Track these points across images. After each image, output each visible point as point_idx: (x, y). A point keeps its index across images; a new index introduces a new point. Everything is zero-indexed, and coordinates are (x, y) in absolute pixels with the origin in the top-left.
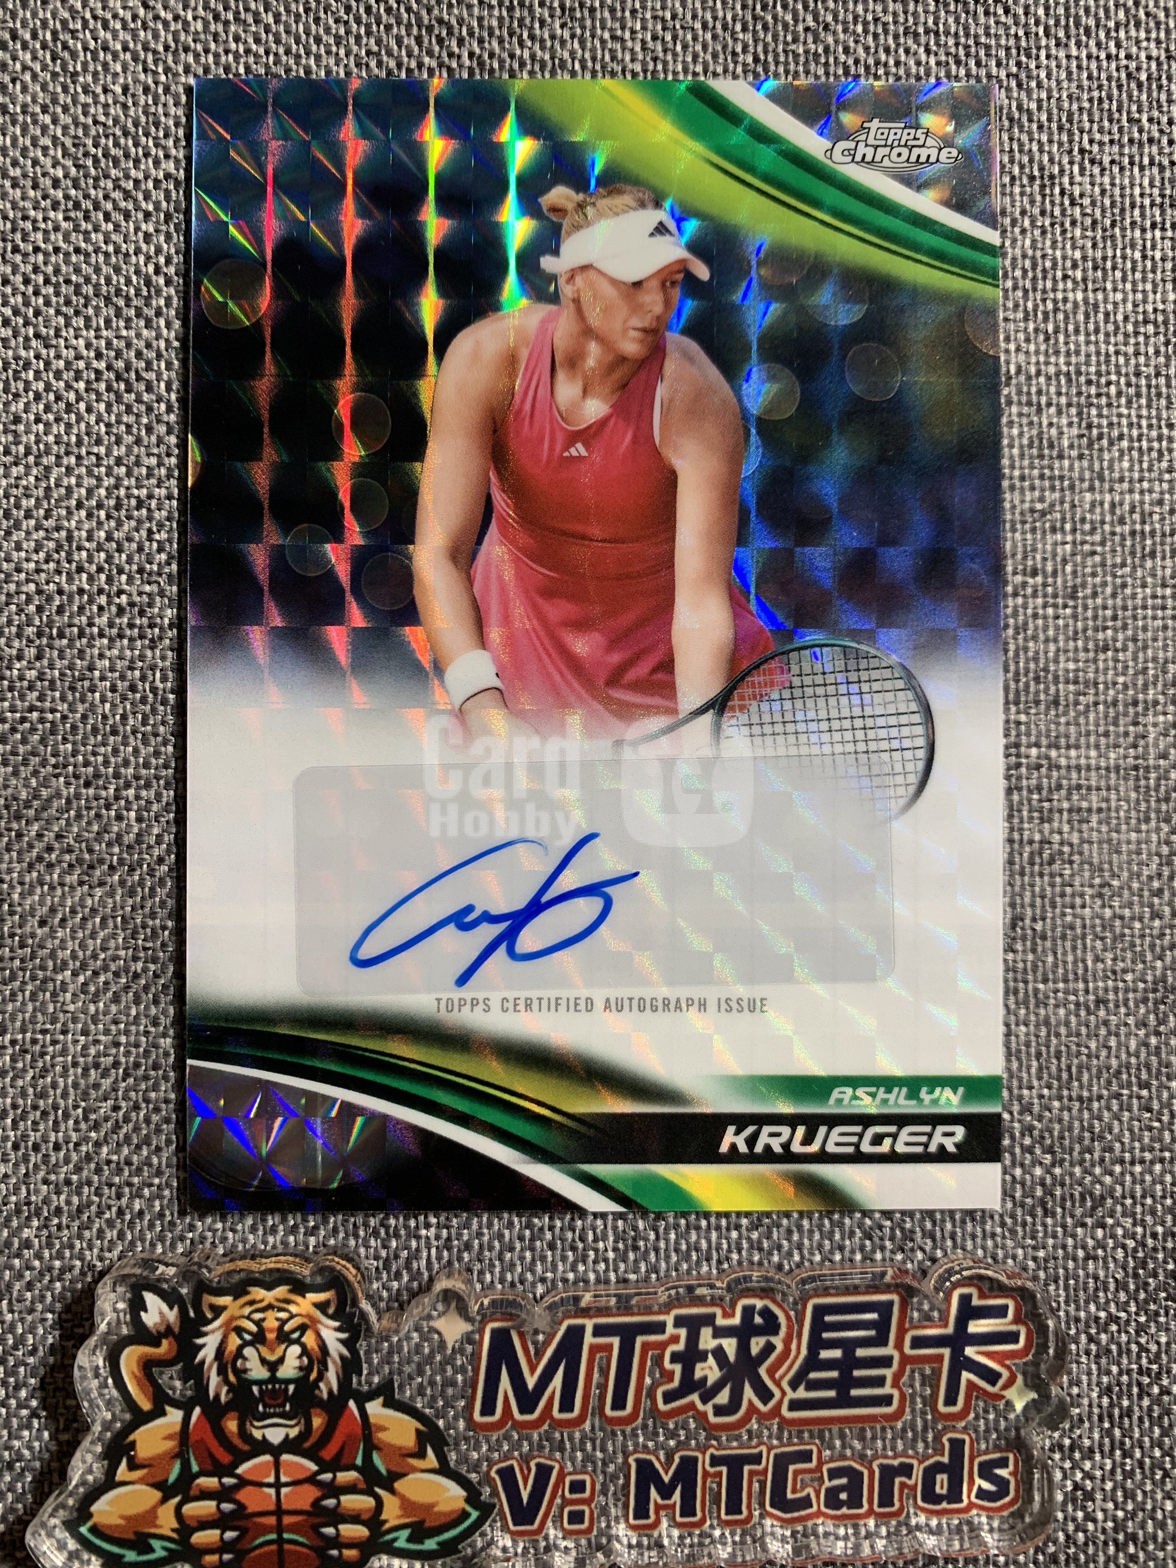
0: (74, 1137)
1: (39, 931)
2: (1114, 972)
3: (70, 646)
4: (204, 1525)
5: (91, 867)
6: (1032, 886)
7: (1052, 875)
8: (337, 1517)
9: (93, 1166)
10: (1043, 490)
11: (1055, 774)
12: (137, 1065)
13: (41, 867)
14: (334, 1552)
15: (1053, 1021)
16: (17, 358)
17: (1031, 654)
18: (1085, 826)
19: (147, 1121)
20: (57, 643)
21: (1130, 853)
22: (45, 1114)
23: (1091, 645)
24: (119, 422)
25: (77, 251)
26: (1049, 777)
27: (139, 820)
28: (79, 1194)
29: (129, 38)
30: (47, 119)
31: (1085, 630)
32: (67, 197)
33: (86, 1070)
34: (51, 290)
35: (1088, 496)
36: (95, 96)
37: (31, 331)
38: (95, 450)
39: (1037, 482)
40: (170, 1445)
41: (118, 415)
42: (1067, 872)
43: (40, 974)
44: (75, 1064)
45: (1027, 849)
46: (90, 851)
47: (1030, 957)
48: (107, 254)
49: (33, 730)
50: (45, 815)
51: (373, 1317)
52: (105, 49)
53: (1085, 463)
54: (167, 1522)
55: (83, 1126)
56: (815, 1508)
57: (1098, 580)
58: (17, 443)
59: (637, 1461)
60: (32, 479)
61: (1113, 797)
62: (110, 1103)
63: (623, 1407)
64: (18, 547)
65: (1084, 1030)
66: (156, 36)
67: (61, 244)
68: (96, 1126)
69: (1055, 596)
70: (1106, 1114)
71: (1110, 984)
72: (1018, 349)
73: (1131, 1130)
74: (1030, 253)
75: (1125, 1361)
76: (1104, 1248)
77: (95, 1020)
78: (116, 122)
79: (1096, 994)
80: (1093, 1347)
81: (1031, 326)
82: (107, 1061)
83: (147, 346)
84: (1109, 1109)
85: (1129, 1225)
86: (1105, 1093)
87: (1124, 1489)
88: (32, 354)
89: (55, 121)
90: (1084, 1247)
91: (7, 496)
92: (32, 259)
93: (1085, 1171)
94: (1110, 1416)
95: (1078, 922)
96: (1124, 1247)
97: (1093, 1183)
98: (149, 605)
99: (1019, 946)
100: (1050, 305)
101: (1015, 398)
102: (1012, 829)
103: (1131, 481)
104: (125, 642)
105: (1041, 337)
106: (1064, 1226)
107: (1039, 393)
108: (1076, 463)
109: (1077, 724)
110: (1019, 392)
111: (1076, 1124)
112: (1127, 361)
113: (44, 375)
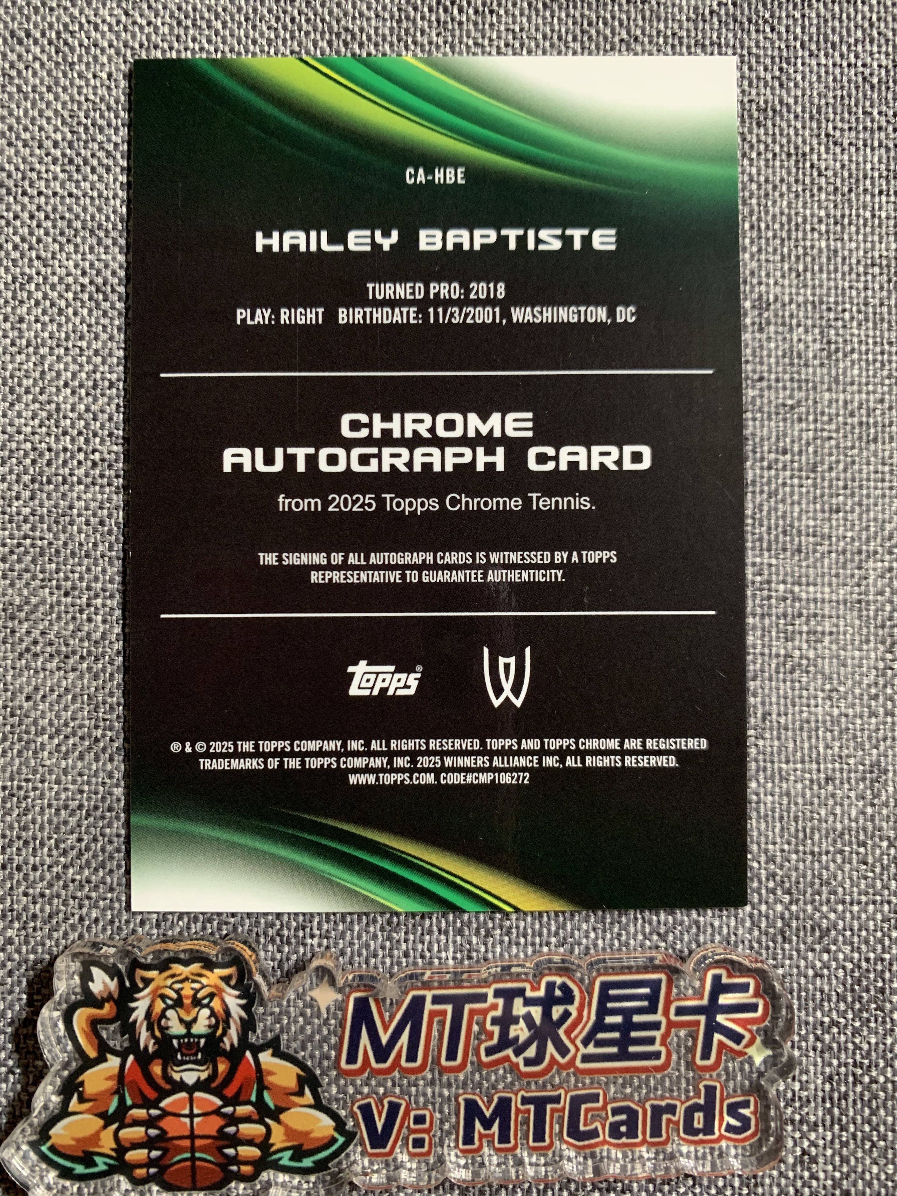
0: (48, 861)
1: (25, 705)
2: (840, 757)
3: (56, 490)
4: (135, 1146)
5: (67, 657)
6: (778, 689)
7: (792, 681)
8: (236, 1141)
9: (61, 883)
10: (793, 390)
11: (797, 604)
12: (96, 808)
13: (29, 656)
14: (234, 1168)
15: (793, 792)
16: (23, 274)
17: (780, 513)
18: (819, 645)
19: (103, 850)
20: (46, 488)
21: (853, 666)
22: (26, 842)
23: (827, 507)
24: (97, 323)
25: (70, 195)
26: (793, 607)
27: (104, 621)
28: (50, 904)
29: (113, 37)
30: (51, 97)
31: (822, 496)
32: (64, 155)
33: (58, 811)
34: (49, 224)
35: (827, 395)
36: (87, 80)
37: (34, 254)
38: (79, 344)
39: (788, 384)
40: (110, 1084)
41: (97, 318)
42: (804, 679)
43: (25, 737)
44: (50, 806)
45: (775, 661)
46: (67, 645)
47: (776, 743)
48: (92, 198)
49: (27, 552)
50: (33, 617)
52: (96, 45)
53: (825, 371)
54: (107, 1143)
55: (55, 853)
56: (601, 1138)
57: (833, 458)
58: (21, 337)
59: (466, 1100)
60: (31, 364)
61: (842, 623)
62: (76, 835)
63: (455, 1059)
64: (19, 416)
65: (816, 800)
66: (134, 36)
67: (59, 190)
68: (65, 853)
69: (800, 470)
70: (832, 865)
71: (837, 765)
72: (776, 283)
73: (851, 878)
74: (786, 211)
75: (843, 1056)
76: (828, 968)
77: (65, 772)
78: (102, 100)
79: (826, 773)
80: (819, 1045)
81: (786, 266)
82: (74, 804)
83: (121, 267)
84: (834, 861)
85: (848, 952)
86: (831, 849)
87: (841, 1156)
88: (34, 271)
89: (57, 99)
90: (813, 967)
91: (12, 377)
92: (36, 200)
93: (815, 909)
94: (831, 1099)
95: (813, 718)
96: (844, 968)
97: (821, 918)
98: (116, 461)
99: (768, 736)
100: (801, 251)
101: (773, 320)
102: (763, 646)
103: (860, 384)
104: (97, 488)
105: (794, 275)
106: (798, 951)
107: (791, 316)
108: (818, 370)
109: (815, 567)
110: (776, 316)
111: (809, 872)
112: (858, 294)
113: (42, 287)
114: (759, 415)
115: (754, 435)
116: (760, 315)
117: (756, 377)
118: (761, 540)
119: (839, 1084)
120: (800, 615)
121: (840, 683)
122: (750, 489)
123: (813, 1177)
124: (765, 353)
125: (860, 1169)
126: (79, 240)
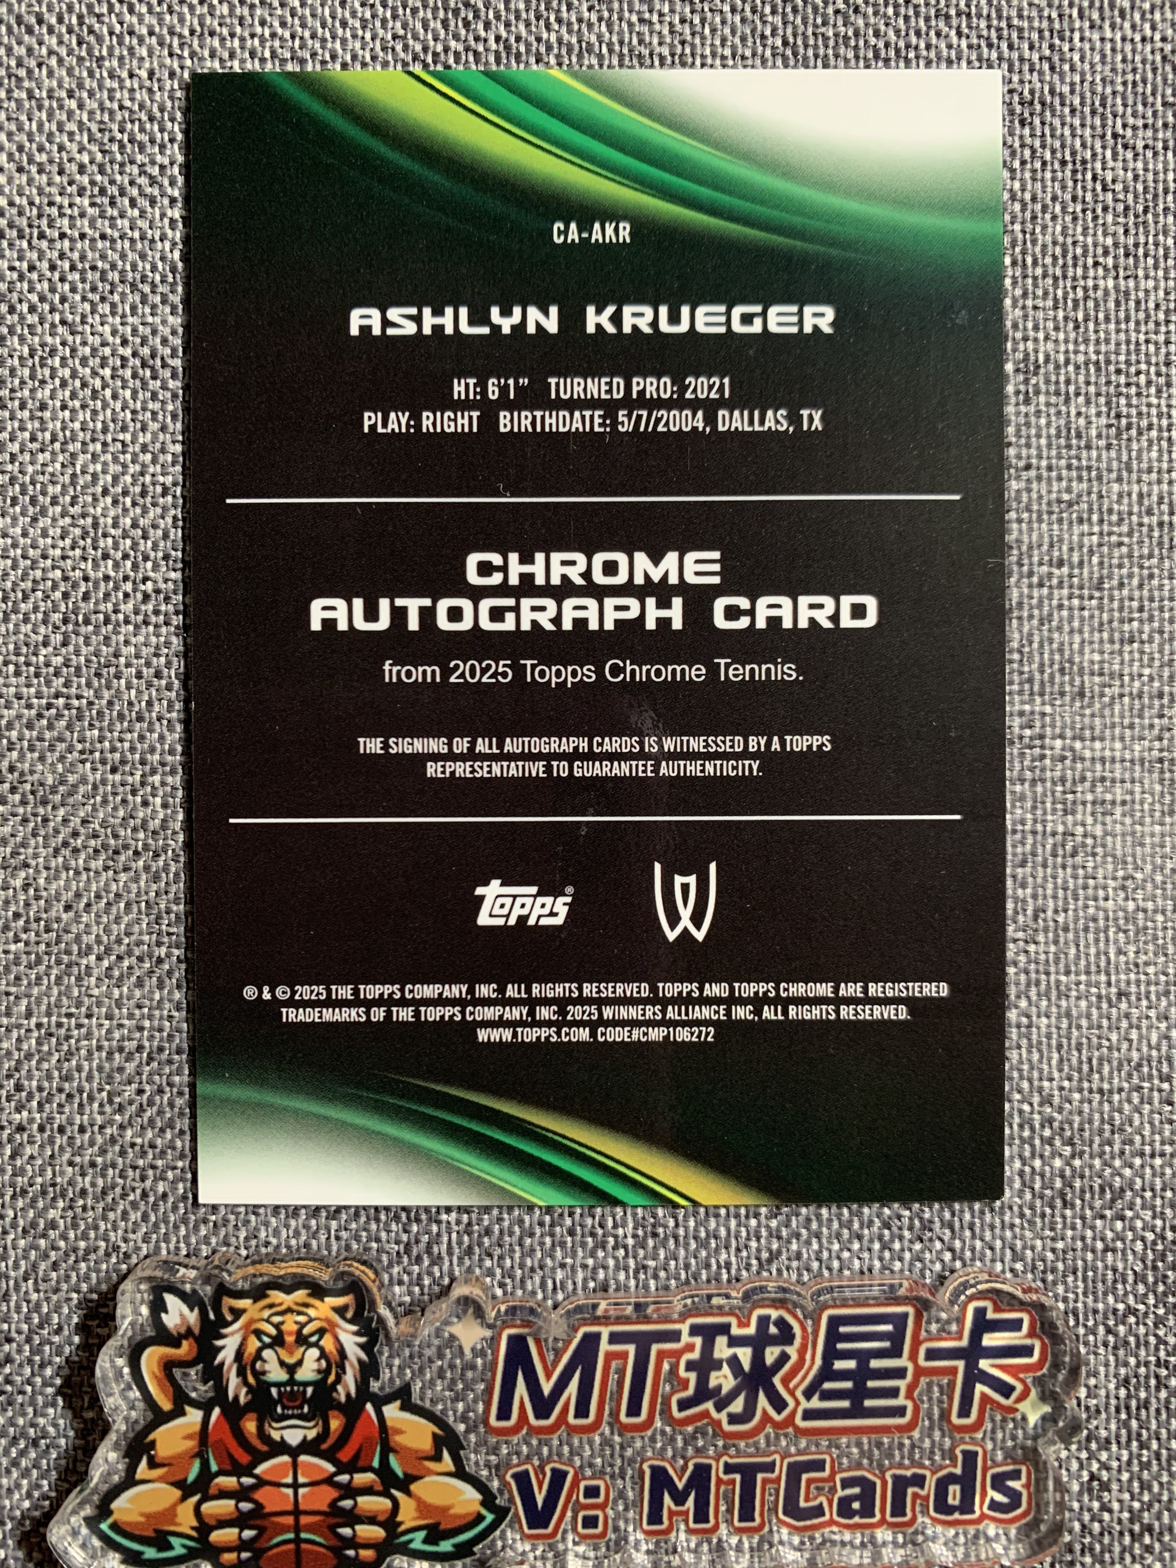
0: (99, 1119)
1: (64, 916)
2: (1137, 965)
4: (223, 1523)
5: (116, 852)
6: (1054, 877)
7: (1074, 867)
8: (354, 1518)
9: (117, 1148)
10: (1070, 480)
11: (1079, 766)
12: (161, 1049)
13: (67, 852)
14: (351, 1553)
15: (1074, 1013)
16: (43, 345)
17: (1055, 646)
18: (1108, 819)
19: (171, 1105)
20: (83, 630)
21: (1153, 846)
22: (70, 1096)
23: (1117, 636)
24: (144, 409)
25: (103, 237)
26: (1073, 769)
27: (165, 806)
28: (104, 1176)
29: (154, 22)
30: (73, 104)
31: (1111, 621)
32: (93, 183)
33: (110, 1054)
34: (77, 276)
35: (1116, 487)
36: (121, 81)
37: (57, 318)
38: (121, 436)
39: (1064, 473)
40: (191, 1444)
41: (144, 402)
42: (1090, 864)
43: (66, 958)
44: (100, 1048)
45: (1050, 840)
46: (116, 836)
47: (1053, 949)
48: (132, 240)
49: (59, 716)
50: (71, 800)
51: (391, 1322)
52: (131, 33)
53: (1113, 454)
54: (186, 1520)
55: (108, 1109)
56: (827, 1517)
57: (1125, 571)
58: (43, 430)
59: (652, 1468)
60: (58, 466)
61: (1137, 789)
62: (134, 1086)
63: (638, 1414)
64: (45, 534)
65: (1105, 1023)
66: (182, 20)
67: (87, 230)
68: (121, 1109)
69: (1081, 588)
70: (1126, 1106)
71: (1132, 976)
72: (1047, 338)
73: (1151, 1123)
74: (1060, 239)
75: (1143, 1353)
76: (1123, 1240)
77: (119, 1004)
78: (142, 107)
79: (1117, 986)
80: (1111, 1339)
81: (1061, 314)
82: (130, 1045)
83: (174, 333)
84: (1129, 1101)
85: (1148, 1218)
86: (1126, 1085)
87: (1140, 1479)
88: (58, 340)
89: (81, 106)
90: (1103, 1239)
91: (33, 483)
92: (58, 245)
93: (1105, 1164)
94: (1128, 1408)
95: (1101, 914)
96: (1143, 1239)
97: (1112, 1175)
98: (175, 592)
99: (1041, 938)
100: (1080, 293)
101: (1043, 387)
102: (1035, 821)
103: (1159, 472)
104: (151, 628)
105: (1071, 325)
106: (1083, 1218)
107: (1068, 382)
108: (1104, 453)
109: (1103, 716)
110: (1047, 382)
111: (1097, 1116)
112: (1158, 349)
113: (70, 362)
114: (1025, 515)
115: (1019, 541)
116: (1026, 381)
117: (1022, 464)
118: (1030, 681)
119: (1137, 1389)
120: (1083, 779)
121: (1136, 868)
122: (1015, 614)
123: (1105, 1508)
124: (1033, 431)
125: (1165, 1498)
126: (116, 297)
